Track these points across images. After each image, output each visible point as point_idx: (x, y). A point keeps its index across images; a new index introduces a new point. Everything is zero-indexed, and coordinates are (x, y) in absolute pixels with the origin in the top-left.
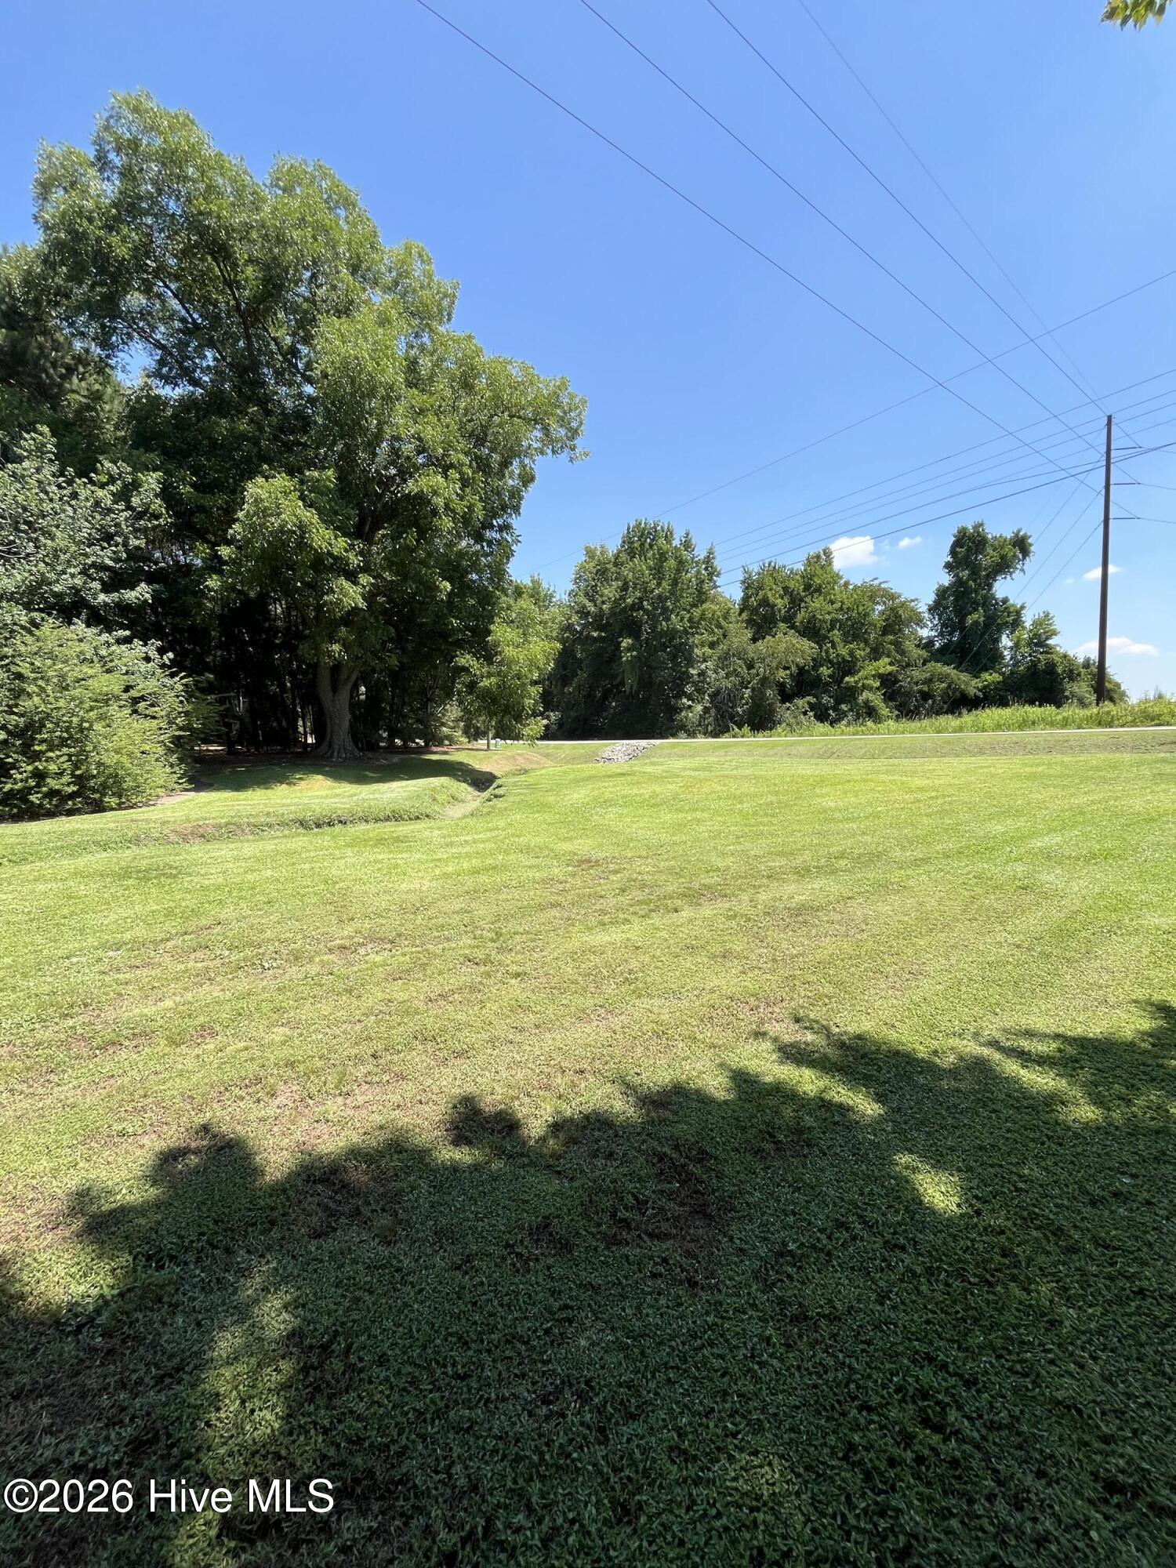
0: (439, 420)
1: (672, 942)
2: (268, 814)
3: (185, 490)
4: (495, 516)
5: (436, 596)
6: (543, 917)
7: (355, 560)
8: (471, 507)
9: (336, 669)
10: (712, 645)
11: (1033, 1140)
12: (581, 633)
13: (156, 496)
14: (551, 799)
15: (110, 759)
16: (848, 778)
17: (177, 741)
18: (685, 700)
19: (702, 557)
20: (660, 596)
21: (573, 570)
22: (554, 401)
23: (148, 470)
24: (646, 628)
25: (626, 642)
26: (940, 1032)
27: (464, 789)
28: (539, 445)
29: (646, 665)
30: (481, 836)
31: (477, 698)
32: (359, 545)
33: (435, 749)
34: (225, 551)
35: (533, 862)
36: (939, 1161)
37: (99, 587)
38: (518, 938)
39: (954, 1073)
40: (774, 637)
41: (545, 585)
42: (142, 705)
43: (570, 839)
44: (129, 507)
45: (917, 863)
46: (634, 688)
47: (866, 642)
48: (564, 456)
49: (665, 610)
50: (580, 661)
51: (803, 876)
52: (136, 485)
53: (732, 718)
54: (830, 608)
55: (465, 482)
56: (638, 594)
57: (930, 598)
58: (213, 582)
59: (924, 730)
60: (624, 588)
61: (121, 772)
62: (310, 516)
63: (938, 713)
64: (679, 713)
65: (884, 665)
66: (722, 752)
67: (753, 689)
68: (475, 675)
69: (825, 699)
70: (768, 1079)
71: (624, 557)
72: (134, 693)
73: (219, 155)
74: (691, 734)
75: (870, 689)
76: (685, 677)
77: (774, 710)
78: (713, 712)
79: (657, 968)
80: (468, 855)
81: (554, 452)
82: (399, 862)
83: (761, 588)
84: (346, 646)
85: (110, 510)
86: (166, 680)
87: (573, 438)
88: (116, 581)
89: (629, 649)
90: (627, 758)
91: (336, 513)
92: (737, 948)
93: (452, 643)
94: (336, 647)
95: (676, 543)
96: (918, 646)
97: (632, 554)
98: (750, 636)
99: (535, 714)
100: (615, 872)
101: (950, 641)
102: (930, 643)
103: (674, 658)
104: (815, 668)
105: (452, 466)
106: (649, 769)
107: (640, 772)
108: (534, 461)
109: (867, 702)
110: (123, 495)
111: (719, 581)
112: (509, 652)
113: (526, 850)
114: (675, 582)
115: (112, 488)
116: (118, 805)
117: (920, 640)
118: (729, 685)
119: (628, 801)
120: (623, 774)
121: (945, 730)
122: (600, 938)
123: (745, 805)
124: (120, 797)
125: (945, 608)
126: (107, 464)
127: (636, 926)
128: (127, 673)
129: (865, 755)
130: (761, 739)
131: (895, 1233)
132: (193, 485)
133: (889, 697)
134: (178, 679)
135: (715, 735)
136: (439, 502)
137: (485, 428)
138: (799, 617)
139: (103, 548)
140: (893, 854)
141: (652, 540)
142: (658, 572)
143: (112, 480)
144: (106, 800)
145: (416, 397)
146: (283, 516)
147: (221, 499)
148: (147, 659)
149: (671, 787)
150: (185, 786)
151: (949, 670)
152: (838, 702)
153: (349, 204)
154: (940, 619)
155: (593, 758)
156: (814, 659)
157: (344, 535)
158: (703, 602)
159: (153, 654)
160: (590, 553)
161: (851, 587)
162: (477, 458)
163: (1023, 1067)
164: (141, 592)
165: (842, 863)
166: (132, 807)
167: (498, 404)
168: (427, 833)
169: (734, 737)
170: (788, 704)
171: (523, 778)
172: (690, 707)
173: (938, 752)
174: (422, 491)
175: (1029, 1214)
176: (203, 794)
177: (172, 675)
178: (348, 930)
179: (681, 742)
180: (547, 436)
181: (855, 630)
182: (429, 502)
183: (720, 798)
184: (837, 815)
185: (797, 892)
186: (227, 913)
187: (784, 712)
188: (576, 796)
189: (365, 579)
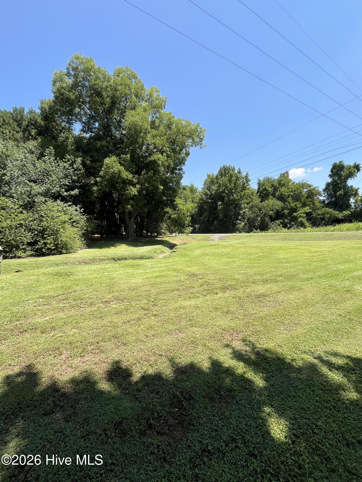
0: (160, 138)
1: (211, 306)
2: (104, 256)
3: (88, 162)
4: (177, 166)
5: (158, 191)
6: (172, 294)
7: (135, 181)
8: (169, 164)
9: (130, 213)
10: (248, 204)
11: (326, 408)
12: (206, 200)
13: (80, 164)
14: (189, 253)
15: (64, 239)
16: (290, 247)
17: (84, 234)
18: (238, 221)
19: (244, 176)
20: (230, 188)
21: (204, 181)
22: (195, 130)
23: (78, 157)
24: (226, 199)
25: (219, 203)
26: (299, 351)
27: (166, 249)
28: (191, 144)
29: (226, 210)
30: (163, 265)
31: (171, 221)
32: (137, 176)
33: (159, 236)
34: (98, 179)
35: (176, 274)
36: (283, 413)
37: (64, 190)
38: (161, 301)
39: (300, 370)
40: (268, 200)
41: (195, 186)
42: (74, 224)
43: (190, 267)
44: (73, 168)
45: (308, 279)
46: (222, 218)
47: (301, 201)
48: (198, 147)
49: (232, 193)
50: (206, 209)
51: (265, 283)
52: (75, 161)
53: (254, 227)
54: (288, 191)
55: (168, 156)
56: (224, 188)
57: (324, 187)
58: (95, 188)
59: (320, 231)
60: (219, 186)
61: (67, 243)
62: (122, 168)
63: (326, 225)
64: (237, 225)
65: (307, 209)
66: (249, 238)
67: (261, 217)
68: (170, 214)
69: (286, 221)
70: (226, 365)
71: (219, 176)
72: (72, 220)
73: (99, 68)
74: (240, 232)
75: (302, 217)
76: (239, 214)
77: (268, 224)
78: (248, 225)
79: (202, 316)
80: (156, 271)
81: (195, 146)
82: (134, 273)
83: (263, 185)
84: (132, 206)
85: (68, 169)
86: (82, 217)
87: (201, 141)
88: (70, 188)
89: (220, 205)
90: (219, 239)
91: (130, 167)
92: (232, 309)
93: (164, 204)
94: (129, 206)
95: (236, 172)
96: (319, 202)
97: (222, 176)
98: (260, 200)
99: (189, 226)
100: (201, 279)
101: (331, 201)
102: (324, 202)
103: (235, 208)
104: (282, 210)
105: (164, 152)
106: (224, 243)
107: (221, 244)
108: (189, 149)
109: (301, 221)
110: (72, 165)
111: (250, 183)
112: (181, 207)
113: (175, 270)
114: (235, 184)
115: (68, 163)
116: (66, 252)
117: (320, 201)
118: (253, 216)
119: (213, 254)
120: (215, 245)
121: (329, 231)
122: (187, 303)
123: (252, 256)
124: (67, 250)
125: (329, 190)
126: (68, 156)
127: (201, 299)
128: (71, 215)
129: (298, 239)
130: (263, 234)
131: (255, 448)
132: (90, 161)
133: (309, 220)
134: (85, 216)
135: (248, 232)
136: (160, 162)
137: (175, 140)
138: (277, 194)
139: (66, 180)
140: (299, 276)
141: (228, 171)
142: (230, 181)
143: (69, 161)
144: (63, 251)
145: (154, 132)
146: (114, 169)
147: (98, 164)
148: (76, 210)
149: (228, 250)
150: (86, 247)
151: (330, 210)
152: (291, 221)
153: (135, 78)
154: (327, 194)
155: (208, 239)
156: (282, 208)
157: (132, 174)
158: (244, 190)
159: (78, 209)
160: (209, 176)
161: (295, 184)
162: (172, 149)
163: (330, 370)
164: (76, 192)
165: (280, 278)
166: (70, 253)
167: (178, 132)
168: (147, 263)
169: (254, 233)
170: (273, 222)
171: (183, 246)
172: (240, 223)
173: (325, 239)
174: (155, 159)
175: (316, 447)
176: (90, 249)
177: (83, 215)
178: (110, 296)
179: (237, 234)
180: (193, 141)
181: (297, 198)
182: (157, 162)
183: (243, 254)
184: (283, 261)
185: (261, 289)
186: (78, 288)
187: (272, 225)
188: (197, 252)
189: (138, 186)
